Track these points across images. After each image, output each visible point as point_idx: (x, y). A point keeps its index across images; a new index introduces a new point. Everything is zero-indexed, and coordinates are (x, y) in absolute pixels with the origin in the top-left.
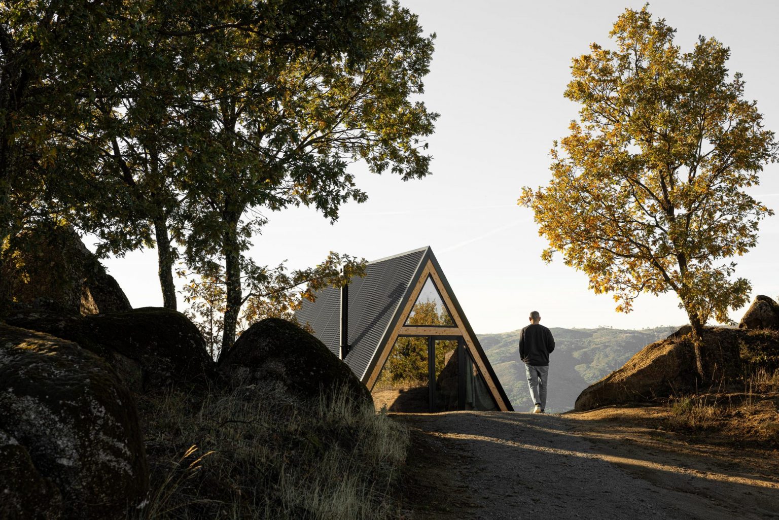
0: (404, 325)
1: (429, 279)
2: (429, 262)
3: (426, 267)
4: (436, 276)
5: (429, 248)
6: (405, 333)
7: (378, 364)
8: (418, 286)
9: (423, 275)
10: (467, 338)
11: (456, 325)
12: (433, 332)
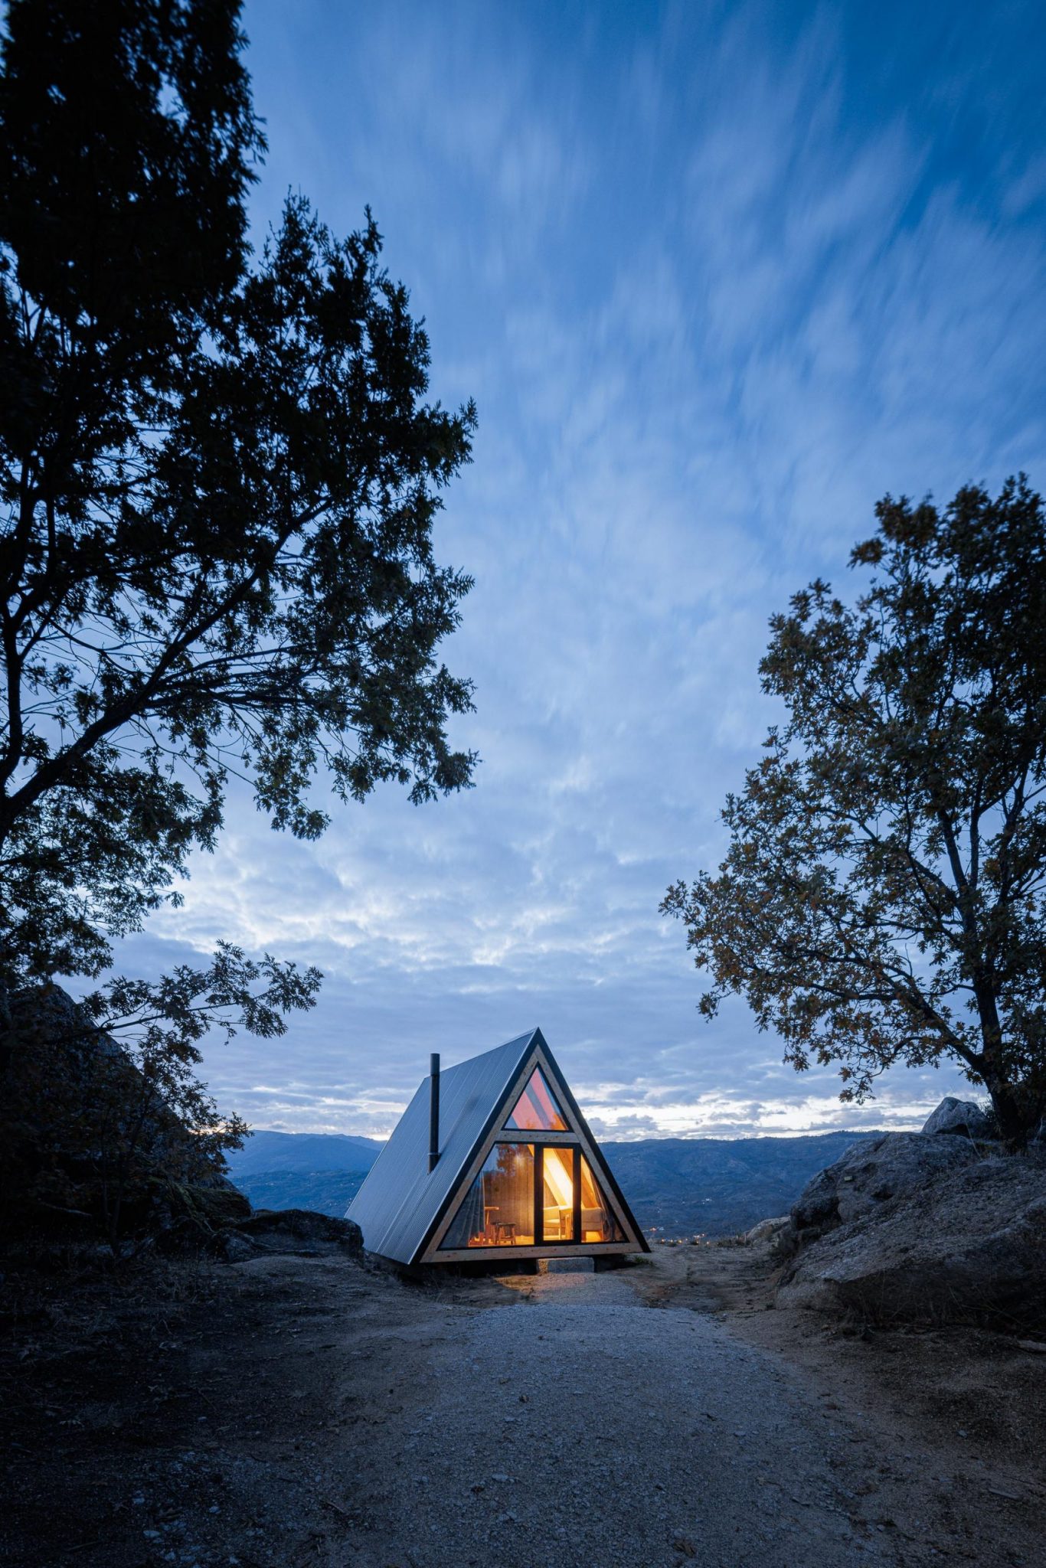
0: (503, 1129)
1: (537, 1070)
2: (538, 1047)
3: (534, 1055)
4: (546, 1067)
5: (538, 1031)
6: (505, 1139)
7: (466, 1178)
8: (523, 1078)
9: (529, 1065)
10: (585, 1146)
11: (571, 1130)
12: (541, 1138)
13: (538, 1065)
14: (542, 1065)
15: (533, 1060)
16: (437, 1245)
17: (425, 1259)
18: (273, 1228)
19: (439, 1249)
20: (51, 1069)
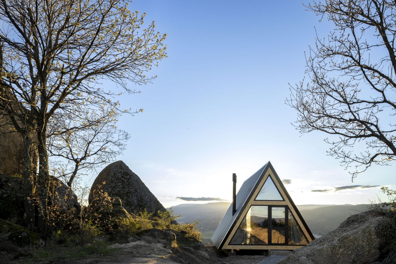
0: (255, 200)
1: (269, 177)
2: (269, 169)
3: (267, 172)
4: (273, 176)
6: (255, 204)
8: (263, 181)
9: (265, 176)
10: (290, 207)
11: (284, 200)
12: (271, 203)
13: (269, 175)
14: (271, 175)
15: (267, 174)
16: (228, 243)
17: (224, 248)
18: (146, 234)
19: (229, 244)
20: (117, 185)
